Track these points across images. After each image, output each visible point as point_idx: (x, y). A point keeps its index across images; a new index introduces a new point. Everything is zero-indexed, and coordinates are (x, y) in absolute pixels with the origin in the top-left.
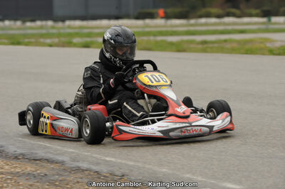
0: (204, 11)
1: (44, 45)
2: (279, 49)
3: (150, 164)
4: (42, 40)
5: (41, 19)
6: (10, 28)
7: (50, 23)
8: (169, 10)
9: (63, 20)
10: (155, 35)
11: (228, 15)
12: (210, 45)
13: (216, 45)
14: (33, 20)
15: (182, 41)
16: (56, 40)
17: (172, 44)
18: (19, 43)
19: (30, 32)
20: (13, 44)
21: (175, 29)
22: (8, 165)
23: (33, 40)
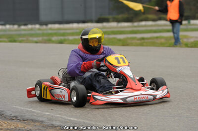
0: (144, 16)
1: (32, 42)
2: (192, 43)
4: (31, 39)
6: (10, 30)
7: (37, 26)
9: (46, 24)
10: (109, 34)
11: (160, 19)
12: (146, 41)
13: (150, 41)
14: (25, 25)
15: (128, 38)
16: (40, 39)
17: (120, 40)
18: (15, 41)
19: (23, 32)
21: (123, 29)
22: (6, 124)
23: (25, 39)
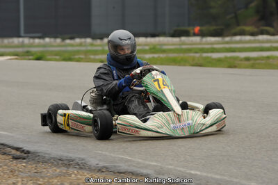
0: (238, 28)
3: (236, 178)
5: (80, 37)
7: (89, 40)
8: (204, 28)
9: (102, 38)
11: (262, 33)
14: (72, 38)
18: (70, 59)
20: (65, 60)
